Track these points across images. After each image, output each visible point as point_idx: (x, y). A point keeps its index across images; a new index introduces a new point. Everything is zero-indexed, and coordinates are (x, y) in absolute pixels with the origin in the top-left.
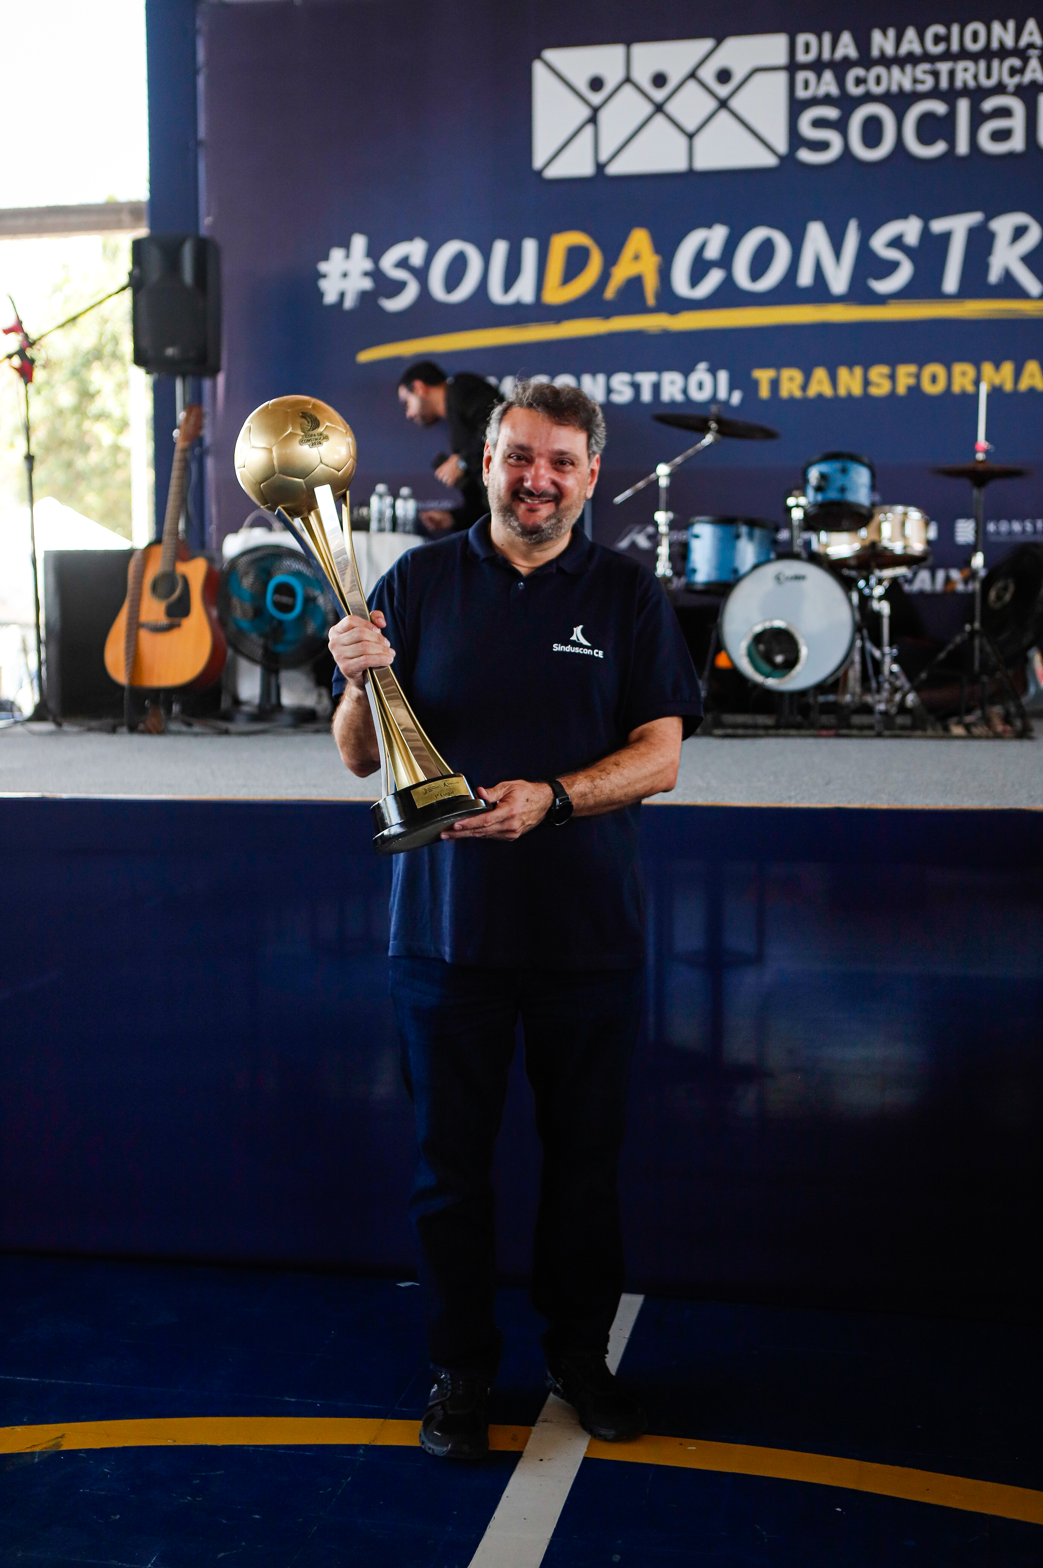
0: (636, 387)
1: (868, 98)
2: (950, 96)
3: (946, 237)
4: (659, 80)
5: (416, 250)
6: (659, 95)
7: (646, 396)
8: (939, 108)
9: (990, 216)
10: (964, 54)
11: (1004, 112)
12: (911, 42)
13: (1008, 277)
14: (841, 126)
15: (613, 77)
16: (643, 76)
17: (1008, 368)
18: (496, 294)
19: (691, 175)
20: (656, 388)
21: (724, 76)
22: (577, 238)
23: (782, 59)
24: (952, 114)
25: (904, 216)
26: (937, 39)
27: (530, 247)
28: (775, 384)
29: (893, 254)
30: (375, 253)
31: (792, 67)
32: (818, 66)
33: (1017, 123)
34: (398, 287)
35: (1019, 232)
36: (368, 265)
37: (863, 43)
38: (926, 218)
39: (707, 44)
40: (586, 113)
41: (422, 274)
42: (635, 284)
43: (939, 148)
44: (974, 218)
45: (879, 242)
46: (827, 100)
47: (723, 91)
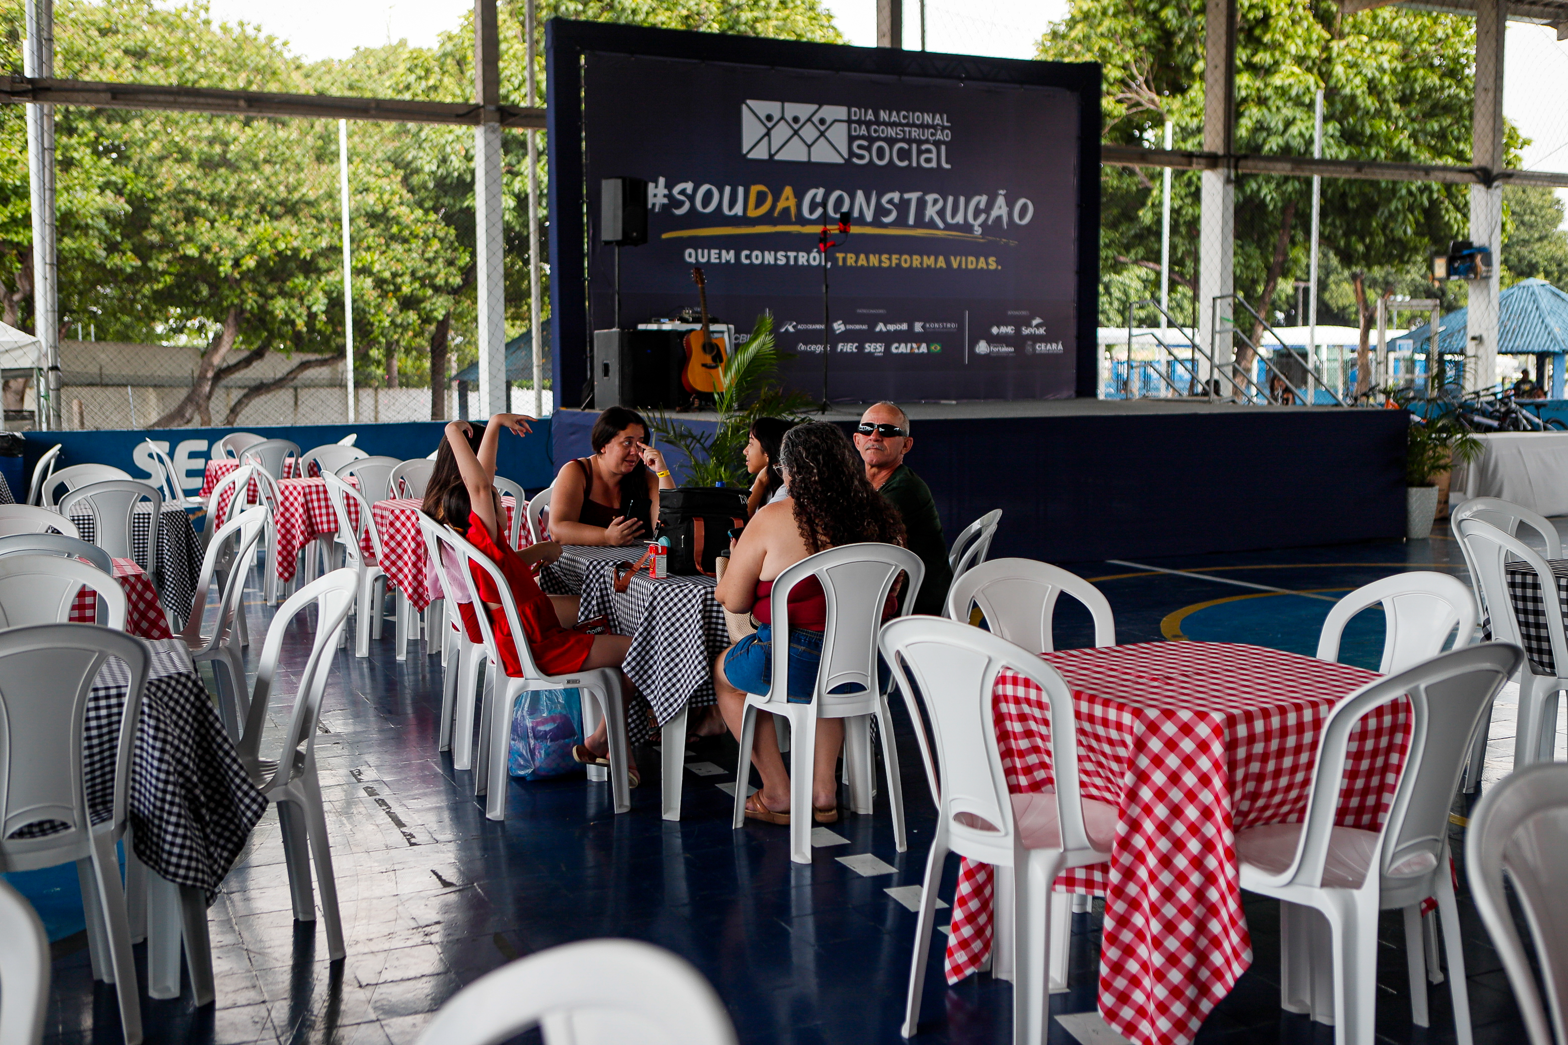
0: (787, 258)
1: (879, 139)
2: (909, 141)
3: (909, 201)
4: (796, 120)
5: (689, 186)
6: (796, 127)
7: (792, 262)
8: (906, 146)
9: (926, 193)
10: (914, 125)
11: (928, 151)
12: (894, 118)
13: (932, 219)
14: (868, 149)
15: (776, 116)
16: (789, 117)
17: (932, 258)
18: (726, 210)
19: (809, 164)
20: (796, 258)
21: (822, 121)
22: (762, 188)
23: (845, 118)
24: (910, 150)
25: (893, 191)
26: (905, 117)
27: (741, 190)
28: (844, 259)
29: (889, 206)
30: (669, 186)
31: (849, 122)
32: (859, 122)
33: (934, 156)
34: (680, 204)
35: (935, 202)
36: (666, 192)
37: (876, 115)
38: (902, 192)
39: (814, 107)
40: (764, 131)
41: (692, 198)
42: (786, 210)
43: (905, 164)
44: (919, 194)
45: (884, 200)
46: (862, 137)
47: (822, 128)
